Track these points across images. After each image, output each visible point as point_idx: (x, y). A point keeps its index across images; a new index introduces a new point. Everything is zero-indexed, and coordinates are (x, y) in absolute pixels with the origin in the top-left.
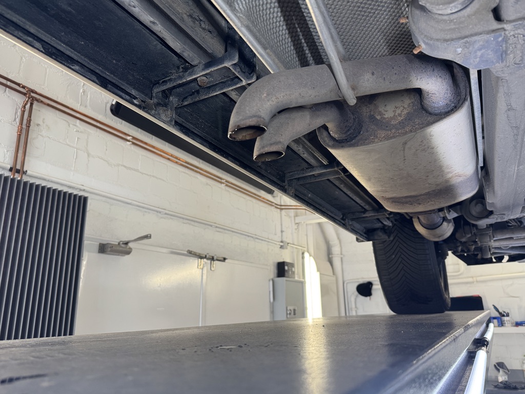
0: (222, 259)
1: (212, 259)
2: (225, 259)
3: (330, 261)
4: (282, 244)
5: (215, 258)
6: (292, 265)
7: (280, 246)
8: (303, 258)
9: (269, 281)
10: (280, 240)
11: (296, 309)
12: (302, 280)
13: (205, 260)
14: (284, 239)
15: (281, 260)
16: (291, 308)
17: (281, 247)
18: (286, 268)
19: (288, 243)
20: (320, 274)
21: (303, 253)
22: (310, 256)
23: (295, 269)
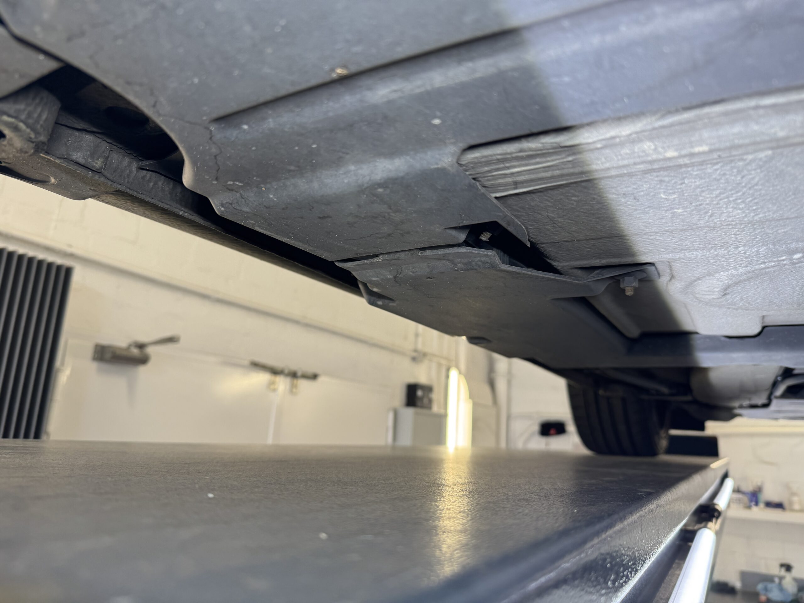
0: (311, 375)
1: (294, 375)
2: (314, 377)
3: (492, 384)
5: (299, 374)
6: (428, 389)
7: (411, 358)
8: (447, 377)
9: (389, 410)
10: (413, 347)
12: (442, 411)
13: (283, 377)
14: (420, 347)
15: (412, 381)
17: (414, 359)
18: (419, 393)
19: (425, 355)
21: (448, 370)
22: (460, 373)
23: (435, 396)
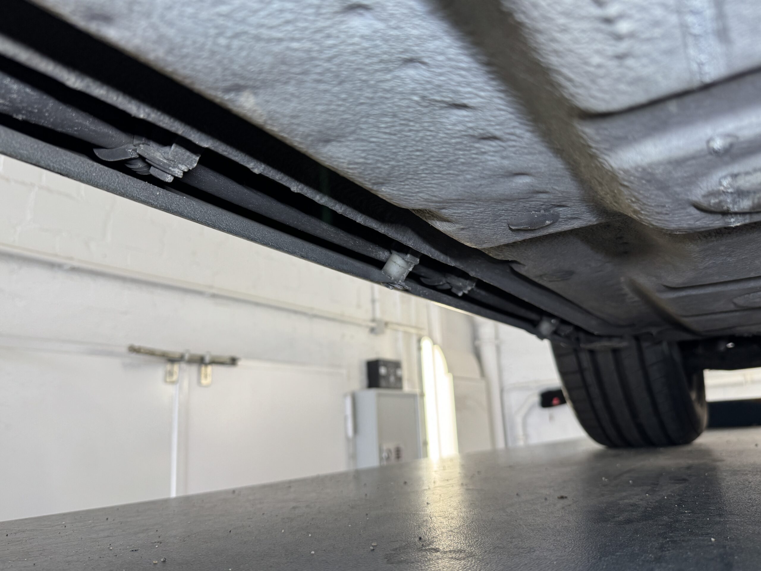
0: (228, 361)
1: (201, 362)
2: (232, 362)
3: (477, 353)
4: (373, 325)
5: (207, 359)
7: (367, 330)
8: (419, 349)
9: (345, 396)
10: (369, 316)
11: (402, 446)
12: (417, 391)
13: (184, 365)
14: (378, 315)
16: (391, 446)
17: (372, 330)
18: (383, 370)
19: (386, 324)
20: (455, 378)
21: (419, 341)
22: (434, 343)
23: (404, 372)
